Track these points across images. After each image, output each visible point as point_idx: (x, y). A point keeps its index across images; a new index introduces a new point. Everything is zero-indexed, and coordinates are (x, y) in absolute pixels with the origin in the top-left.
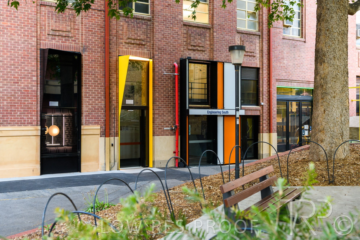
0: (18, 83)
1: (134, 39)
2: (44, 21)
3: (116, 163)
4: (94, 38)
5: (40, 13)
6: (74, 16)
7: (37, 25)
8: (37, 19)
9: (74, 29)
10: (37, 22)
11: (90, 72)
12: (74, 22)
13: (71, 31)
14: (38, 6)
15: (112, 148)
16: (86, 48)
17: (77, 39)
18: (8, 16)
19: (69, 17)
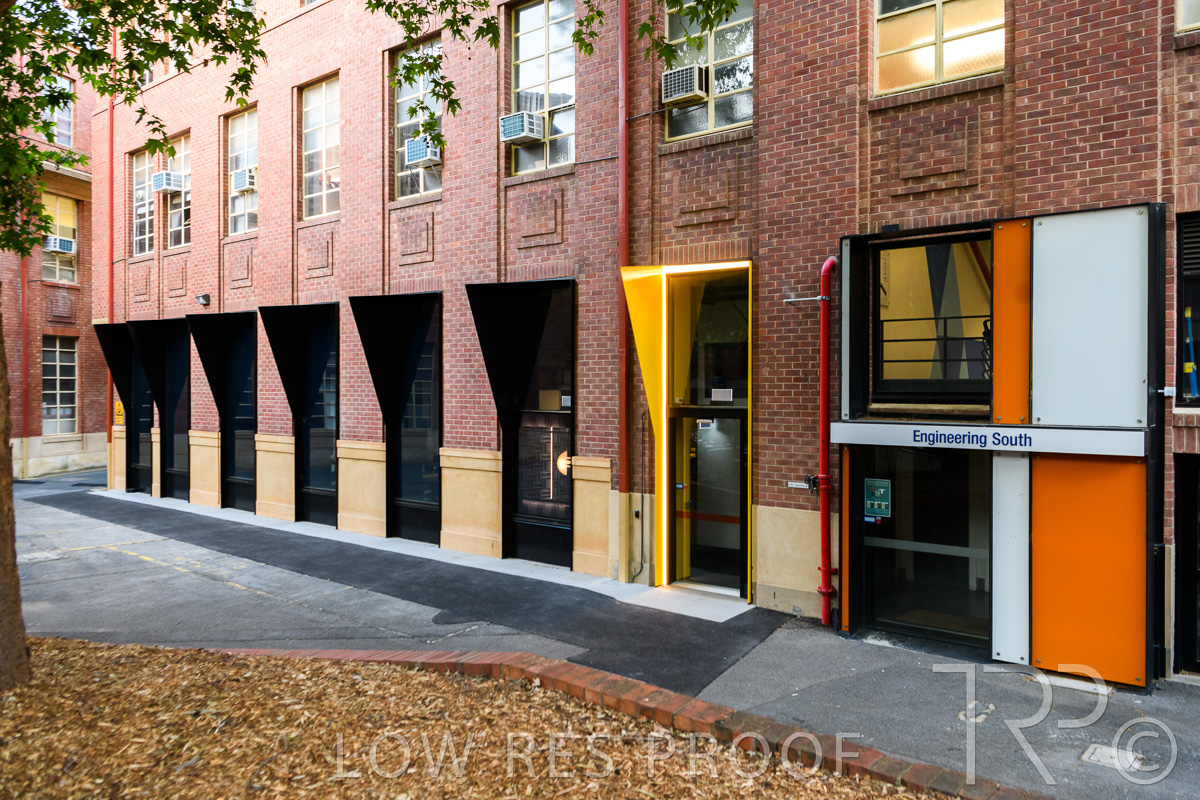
0: (470, 361)
2: (512, 221)
3: (647, 566)
4: (598, 235)
5: (506, 207)
6: (563, 191)
7: (499, 233)
8: (498, 222)
9: (563, 224)
10: (499, 228)
11: (589, 323)
12: (563, 207)
13: (556, 231)
14: (502, 191)
15: (637, 523)
16: (583, 263)
17: (569, 245)
18: (457, 229)
19: (552, 196)
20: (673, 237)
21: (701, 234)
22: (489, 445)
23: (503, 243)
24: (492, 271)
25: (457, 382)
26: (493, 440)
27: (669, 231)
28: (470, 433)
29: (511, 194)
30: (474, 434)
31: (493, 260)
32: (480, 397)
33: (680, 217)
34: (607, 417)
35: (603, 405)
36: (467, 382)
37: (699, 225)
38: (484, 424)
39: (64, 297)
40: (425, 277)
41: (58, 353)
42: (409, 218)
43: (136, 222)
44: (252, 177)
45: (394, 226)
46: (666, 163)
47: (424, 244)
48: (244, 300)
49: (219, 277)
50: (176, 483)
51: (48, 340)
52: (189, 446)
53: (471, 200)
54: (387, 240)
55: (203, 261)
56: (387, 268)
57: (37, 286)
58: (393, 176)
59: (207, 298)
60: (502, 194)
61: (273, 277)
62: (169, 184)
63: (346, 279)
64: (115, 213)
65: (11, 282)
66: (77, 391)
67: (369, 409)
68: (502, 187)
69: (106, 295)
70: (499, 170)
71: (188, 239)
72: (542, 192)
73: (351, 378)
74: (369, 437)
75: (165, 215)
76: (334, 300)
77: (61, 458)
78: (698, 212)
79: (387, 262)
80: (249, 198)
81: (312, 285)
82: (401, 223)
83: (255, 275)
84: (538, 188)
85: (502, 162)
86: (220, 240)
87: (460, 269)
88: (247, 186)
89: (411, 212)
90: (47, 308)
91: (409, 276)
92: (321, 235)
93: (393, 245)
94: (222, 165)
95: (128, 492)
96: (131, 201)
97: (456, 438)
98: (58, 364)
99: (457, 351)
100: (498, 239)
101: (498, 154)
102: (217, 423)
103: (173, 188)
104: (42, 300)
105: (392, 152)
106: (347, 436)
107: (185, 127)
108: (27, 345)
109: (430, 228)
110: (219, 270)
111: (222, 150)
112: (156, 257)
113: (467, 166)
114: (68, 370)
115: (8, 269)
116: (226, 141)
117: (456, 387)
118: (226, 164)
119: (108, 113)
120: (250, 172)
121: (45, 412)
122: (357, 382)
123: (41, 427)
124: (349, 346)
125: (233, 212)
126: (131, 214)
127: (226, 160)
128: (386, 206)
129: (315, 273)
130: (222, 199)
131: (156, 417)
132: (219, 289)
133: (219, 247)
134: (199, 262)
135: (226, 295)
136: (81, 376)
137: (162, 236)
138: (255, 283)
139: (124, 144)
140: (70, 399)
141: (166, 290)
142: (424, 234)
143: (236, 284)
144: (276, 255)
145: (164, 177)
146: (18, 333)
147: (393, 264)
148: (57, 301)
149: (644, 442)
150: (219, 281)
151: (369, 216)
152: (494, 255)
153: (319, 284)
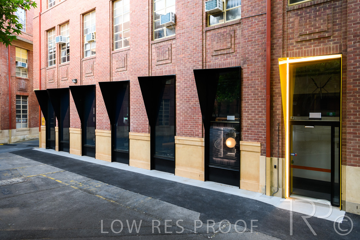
0: (189, 102)
1: (309, 34)
2: (209, 45)
3: (280, 189)
4: (254, 48)
5: (206, 39)
6: (235, 31)
7: (203, 50)
8: (203, 46)
9: (235, 44)
10: (203, 48)
11: (249, 85)
12: (235, 37)
13: (231, 48)
14: (205, 33)
15: (275, 171)
16: (245, 60)
17: (237, 53)
18: (183, 50)
19: (229, 33)
20: (295, 46)
21: (311, 44)
22: (198, 135)
23: (204, 54)
24: (200, 65)
25: (183, 110)
26: (200, 133)
27: (292, 44)
28: (189, 130)
29: (208, 34)
30: (191, 131)
31: (200, 61)
32: (194, 116)
33: (299, 37)
34: (258, 124)
35: (257, 119)
36: (187, 110)
37: (310, 40)
38: (196, 127)
39: (23, 82)
40: (167, 69)
41: (21, 101)
42: (160, 47)
43: (49, 55)
44: (93, 36)
45: (154, 50)
46: (290, 14)
47: (167, 56)
48: (90, 81)
49: (81, 73)
50: (65, 146)
51: (18, 97)
52: (69, 133)
53: (190, 37)
54: (150, 56)
55: (75, 67)
56: (150, 66)
57: (14, 78)
58: (153, 31)
59: (76, 80)
60: (204, 34)
61: (102, 72)
62: (61, 40)
63: (133, 71)
64: (42, 52)
65: (5, 77)
66: (28, 114)
67: (143, 121)
68: (204, 31)
69: (38, 81)
70: (203, 24)
71: (68, 60)
72: (224, 32)
73: (135, 109)
74: (143, 131)
75: (60, 52)
76: (127, 80)
77: (22, 136)
78: (310, 34)
79: (150, 64)
80: (92, 44)
81: (118, 74)
82: (157, 49)
83: (95, 72)
84: (222, 30)
85: (204, 21)
86: (81, 59)
87: (184, 65)
88: (91, 39)
89: (161, 44)
90: (18, 86)
91: (160, 69)
92: (122, 55)
93: (153, 58)
94: (81, 32)
95: (46, 149)
96: (47, 47)
97: (182, 132)
98: (21, 105)
99: (183, 98)
100: (203, 52)
101: (203, 18)
102: (80, 125)
103: (63, 42)
104: (16, 83)
105: (152, 22)
106: (133, 131)
107: (67, 20)
108: (11, 98)
109: (170, 50)
110: (81, 70)
111: (81, 27)
112: (57, 67)
113: (188, 24)
114: (25, 107)
115: (4, 72)
116: (83, 23)
117: (182, 112)
118: (83, 32)
119: (38, 18)
120: (93, 34)
121: (17, 121)
122: (137, 110)
123: (16, 126)
124: (134, 97)
125: (86, 49)
126: (47, 52)
127: (83, 30)
128: (150, 43)
129: (119, 70)
130: (82, 44)
131: (57, 123)
132: (81, 77)
133: (81, 62)
134: (73, 67)
135: (83, 79)
136: (29, 109)
137: (59, 59)
138: (95, 74)
139: (44, 28)
140: (26, 116)
141: (60, 78)
142: (167, 53)
143: (87, 75)
144: (104, 64)
145: (60, 38)
146: (8, 94)
147: (153, 65)
148: (21, 84)
149: (279, 136)
150: (81, 74)
151: (143, 47)
152: (201, 59)
153: (121, 74)
